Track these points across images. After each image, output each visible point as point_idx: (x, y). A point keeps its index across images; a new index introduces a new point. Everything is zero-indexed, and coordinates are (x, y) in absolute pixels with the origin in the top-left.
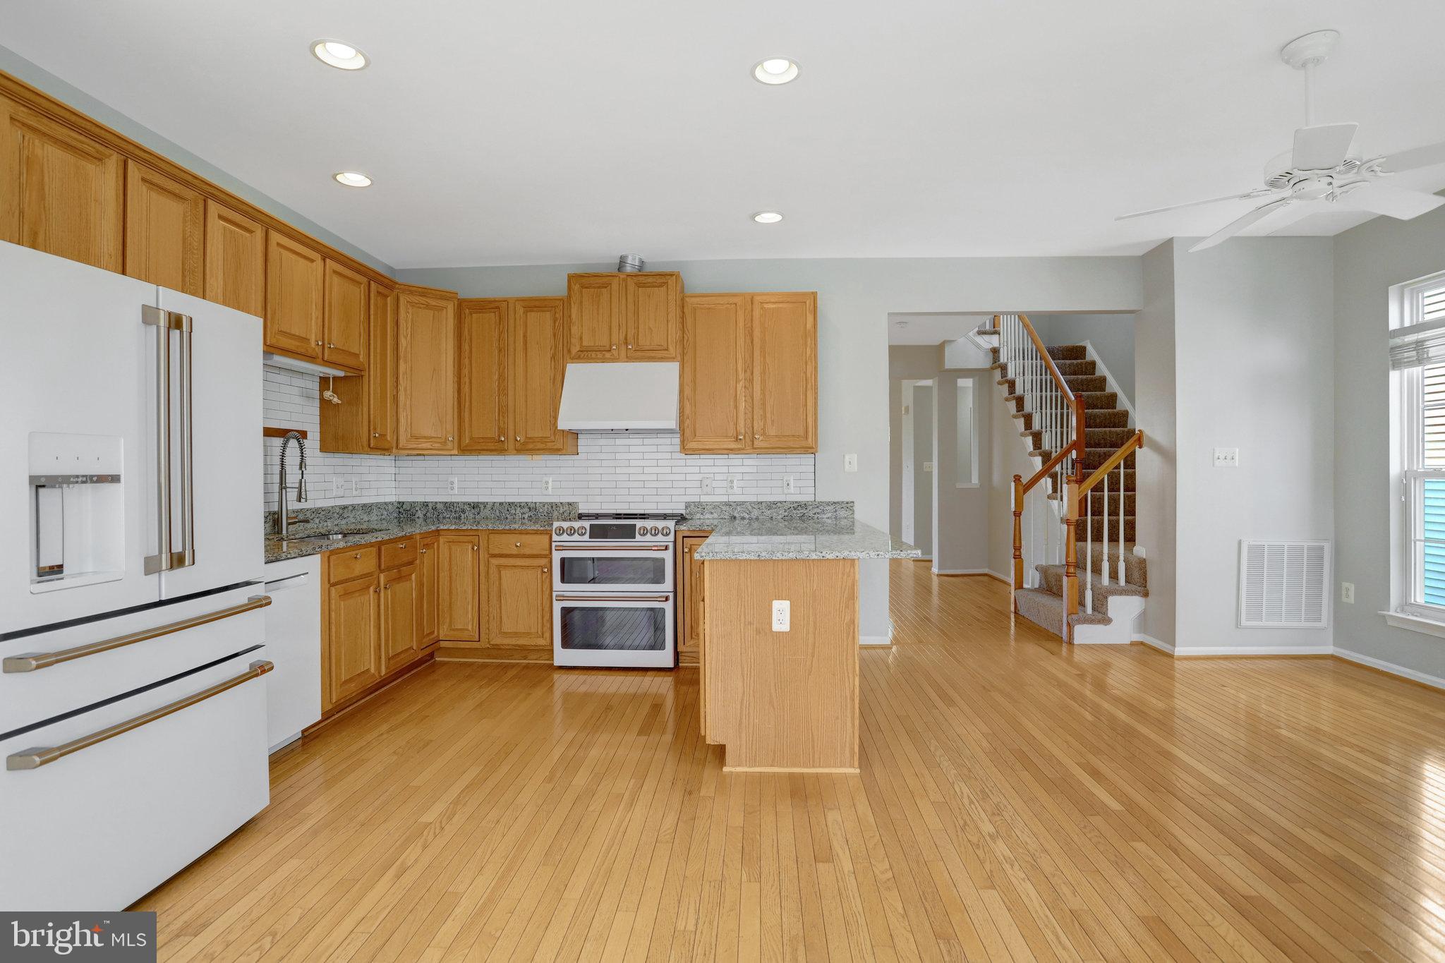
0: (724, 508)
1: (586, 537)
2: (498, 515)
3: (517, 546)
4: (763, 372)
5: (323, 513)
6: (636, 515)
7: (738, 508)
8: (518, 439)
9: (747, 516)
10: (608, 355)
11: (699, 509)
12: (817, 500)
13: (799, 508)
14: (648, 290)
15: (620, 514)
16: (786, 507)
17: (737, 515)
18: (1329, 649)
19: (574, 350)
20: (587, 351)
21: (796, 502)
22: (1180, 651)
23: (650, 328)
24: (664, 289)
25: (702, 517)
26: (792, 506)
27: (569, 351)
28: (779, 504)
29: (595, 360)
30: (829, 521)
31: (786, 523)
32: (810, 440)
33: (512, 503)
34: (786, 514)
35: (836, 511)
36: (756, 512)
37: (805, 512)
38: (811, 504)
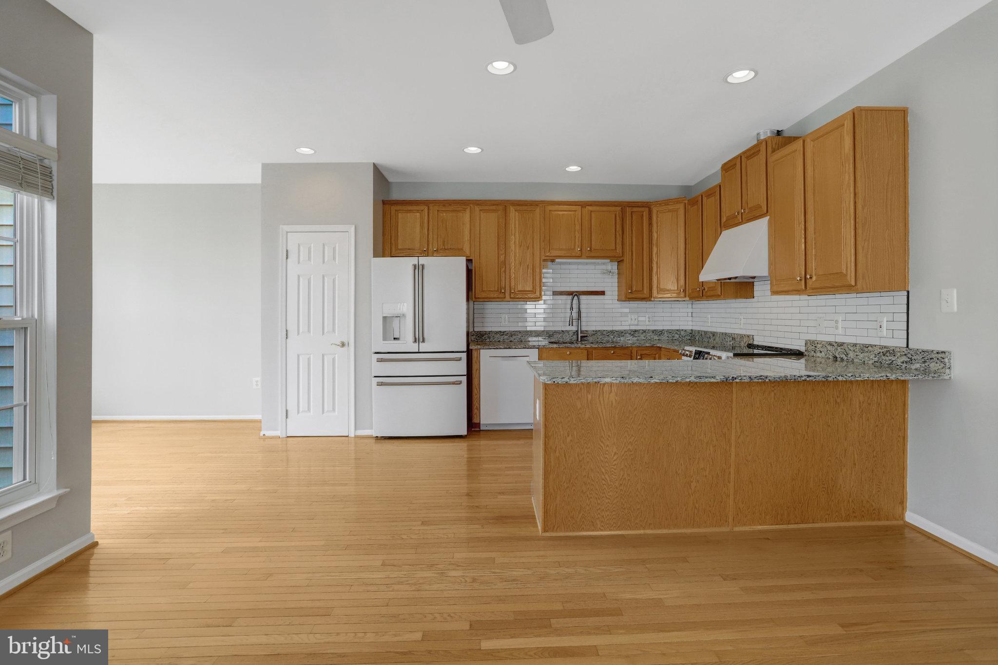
0: (829, 348)
4: (815, 211)
5: (616, 333)
7: (839, 349)
8: (705, 289)
9: (845, 358)
10: (736, 221)
11: (813, 347)
12: (910, 346)
13: (888, 354)
14: (752, 160)
16: (876, 352)
17: (838, 356)
19: (723, 221)
20: (728, 220)
21: (885, 347)
23: (753, 192)
24: (759, 156)
26: (882, 351)
28: (870, 348)
29: (732, 226)
34: (876, 359)
35: (924, 362)
36: (851, 355)
37: (894, 359)
38: (898, 350)
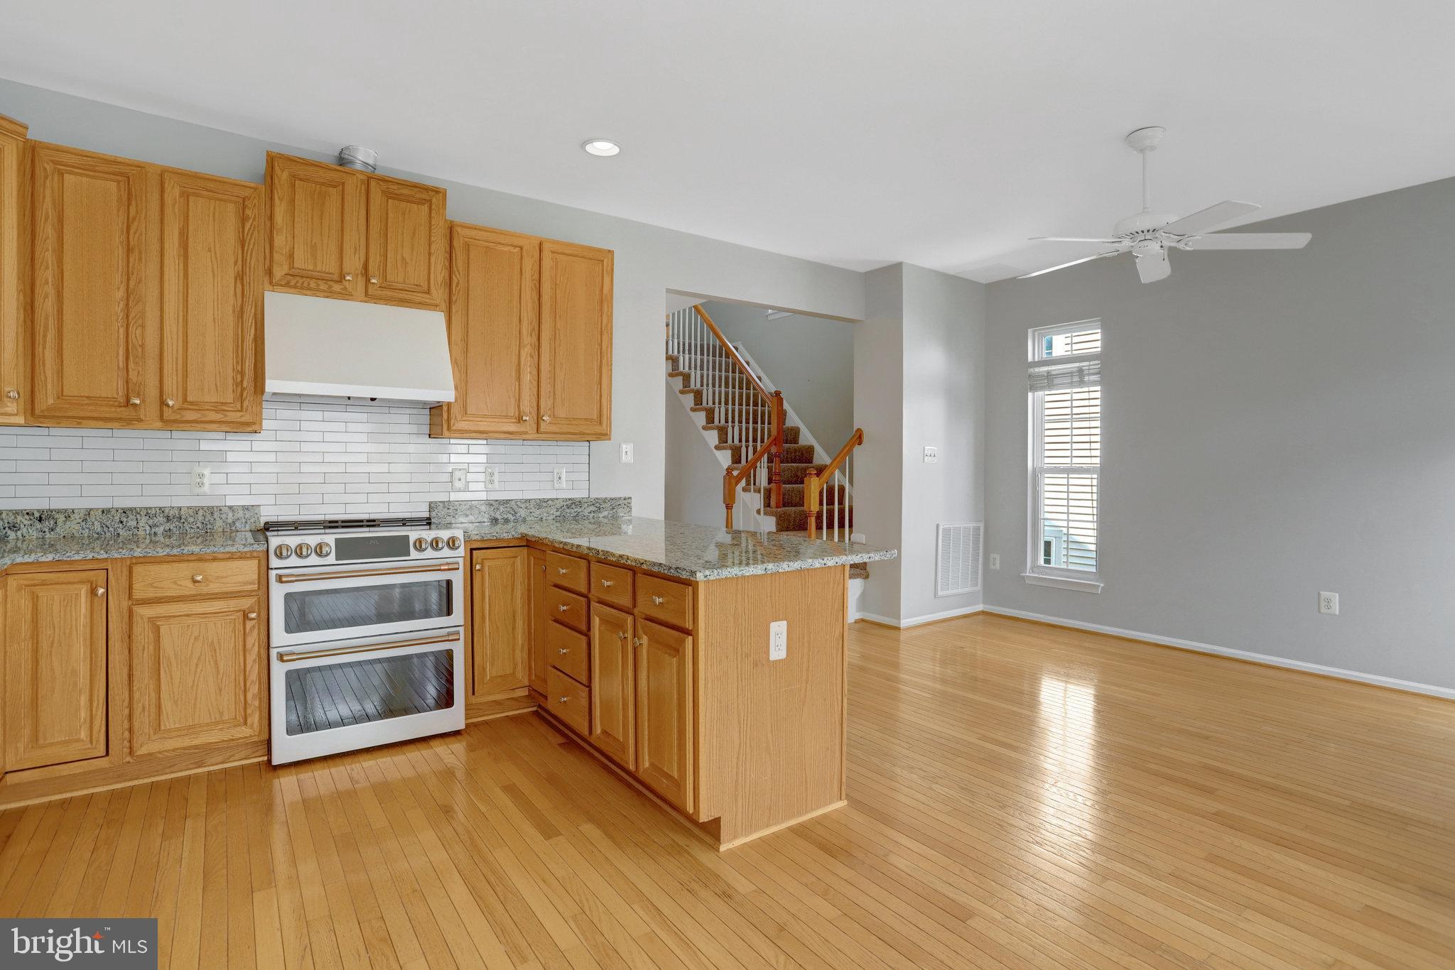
0: (483, 508)
1: (331, 559)
2: (99, 530)
3: (195, 582)
4: (554, 337)
6: (362, 521)
7: (501, 507)
8: (171, 403)
9: (512, 518)
10: (337, 287)
11: (450, 511)
12: (593, 496)
13: (573, 506)
14: (403, 205)
15: (337, 522)
16: (558, 506)
17: (499, 517)
18: (980, 607)
19: (279, 272)
20: (302, 277)
21: (570, 499)
22: (905, 622)
23: (403, 258)
24: (425, 208)
25: (453, 522)
26: (565, 504)
27: (270, 272)
28: (550, 502)
29: (315, 292)
30: (606, 521)
31: (558, 525)
32: (604, 424)
33: (131, 509)
34: (558, 513)
35: (613, 509)
36: (522, 513)
37: (580, 510)
38: (586, 501)
